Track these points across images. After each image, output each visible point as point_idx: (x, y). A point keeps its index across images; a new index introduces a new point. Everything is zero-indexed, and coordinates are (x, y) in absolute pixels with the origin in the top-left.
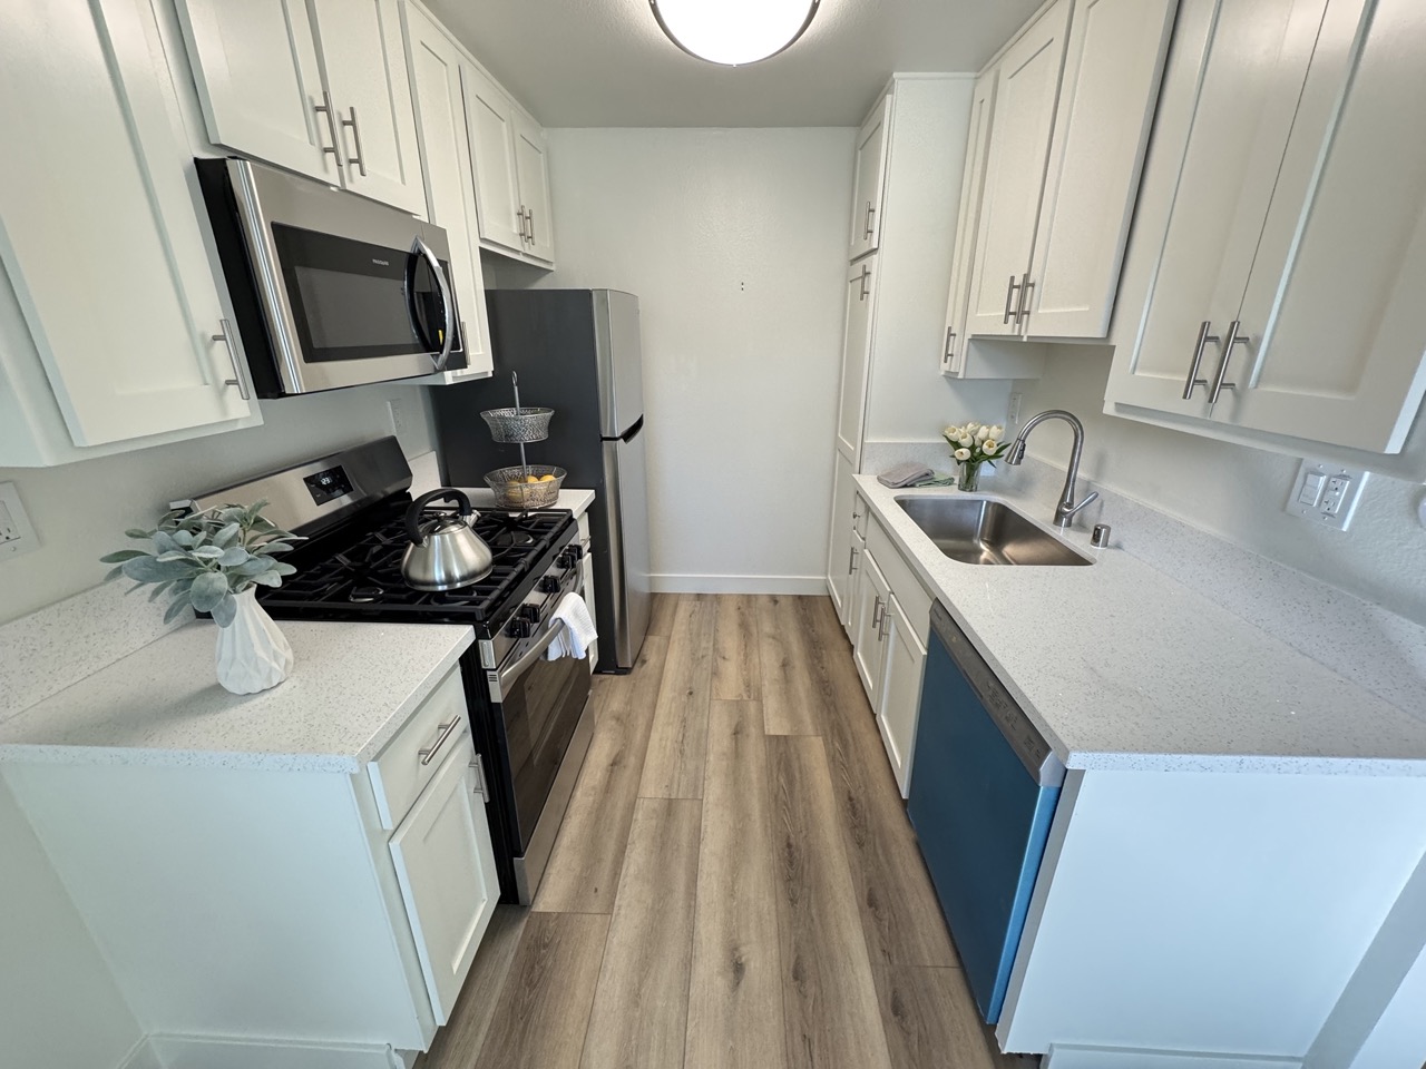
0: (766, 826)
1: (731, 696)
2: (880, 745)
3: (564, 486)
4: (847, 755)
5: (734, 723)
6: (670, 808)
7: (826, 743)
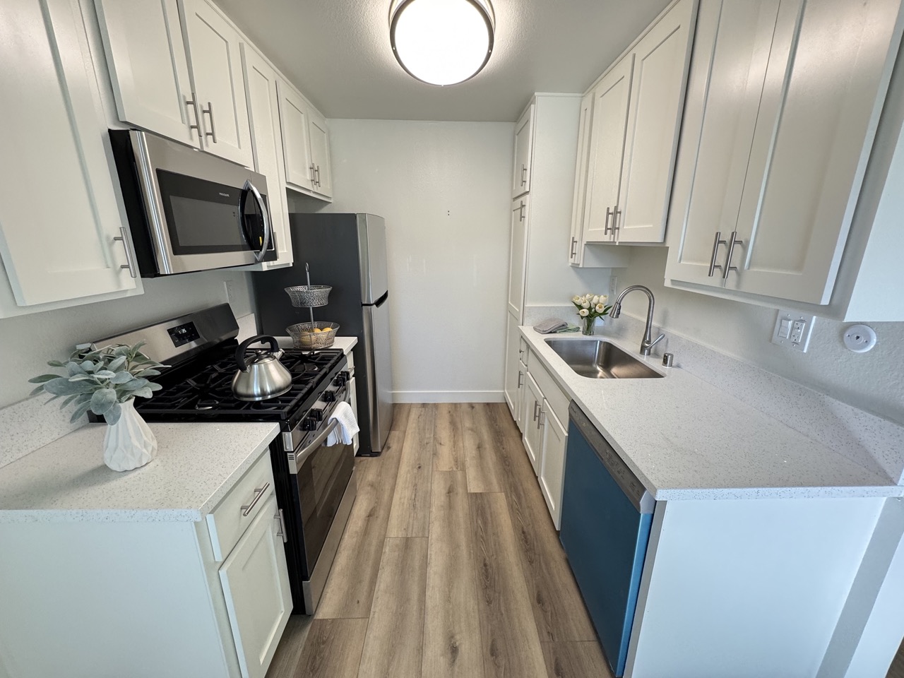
0: (470, 553)
1: (446, 469)
2: (541, 497)
3: (337, 335)
4: (520, 503)
5: (448, 486)
6: (407, 544)
7: (507, 497)
